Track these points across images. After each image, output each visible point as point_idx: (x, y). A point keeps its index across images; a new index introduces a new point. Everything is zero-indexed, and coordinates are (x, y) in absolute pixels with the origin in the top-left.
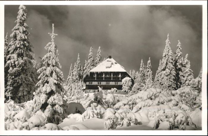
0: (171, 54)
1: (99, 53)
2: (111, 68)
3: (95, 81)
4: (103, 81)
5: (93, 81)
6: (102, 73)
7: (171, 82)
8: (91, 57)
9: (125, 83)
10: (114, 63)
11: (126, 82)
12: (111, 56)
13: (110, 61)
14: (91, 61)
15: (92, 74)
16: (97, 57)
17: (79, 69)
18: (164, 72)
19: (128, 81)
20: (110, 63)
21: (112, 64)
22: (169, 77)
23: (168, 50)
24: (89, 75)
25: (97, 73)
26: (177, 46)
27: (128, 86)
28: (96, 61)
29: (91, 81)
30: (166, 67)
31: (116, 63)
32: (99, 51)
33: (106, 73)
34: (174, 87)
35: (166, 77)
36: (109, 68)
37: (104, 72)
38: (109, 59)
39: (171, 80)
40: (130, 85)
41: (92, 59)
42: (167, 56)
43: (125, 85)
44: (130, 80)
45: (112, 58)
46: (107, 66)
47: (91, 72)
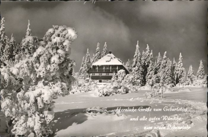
0: (140, 55)
1: (105, 47)
2: (110, 62)
3: (97, 73)
4: (103, 73)
5: (95, 73)
6: (102, 66)
7: (139, 75)
8: (98, 51)
9: (120, 75)
10: (113, 58)
11: (121, 73)
12: (111, 52)
13: (110, 56)
14: (98, 54)
15: (94, 67)
16: (103, 51)
17: (88, 61)
18: (134, 68)
19: (122, 73)
20: (110, 57)
21: (112, 58)
22: (137, 72)
23: (137, 52)
24: (92, 68)
25: (98, 66)
26: (147, 48)
27: (122, 77)
28: (103, 54)
29: (94, 73)
30: (136, 65)
31: (114, 58)
32: (105, 46)
33: (106, 66)
34: (141, 79)
35: (136, 72)
36: (109, 61)
37: (104, 65)
38: (109, 54)
39: (139, 74)
40: (123, 76)
41: (99, 52)
42: (136, 57)
43: (119, 76)
44: (124, 72)
45: (112, 54)
46: (107, 60)
47: (93, 66)
